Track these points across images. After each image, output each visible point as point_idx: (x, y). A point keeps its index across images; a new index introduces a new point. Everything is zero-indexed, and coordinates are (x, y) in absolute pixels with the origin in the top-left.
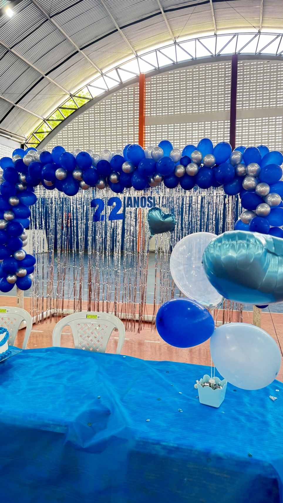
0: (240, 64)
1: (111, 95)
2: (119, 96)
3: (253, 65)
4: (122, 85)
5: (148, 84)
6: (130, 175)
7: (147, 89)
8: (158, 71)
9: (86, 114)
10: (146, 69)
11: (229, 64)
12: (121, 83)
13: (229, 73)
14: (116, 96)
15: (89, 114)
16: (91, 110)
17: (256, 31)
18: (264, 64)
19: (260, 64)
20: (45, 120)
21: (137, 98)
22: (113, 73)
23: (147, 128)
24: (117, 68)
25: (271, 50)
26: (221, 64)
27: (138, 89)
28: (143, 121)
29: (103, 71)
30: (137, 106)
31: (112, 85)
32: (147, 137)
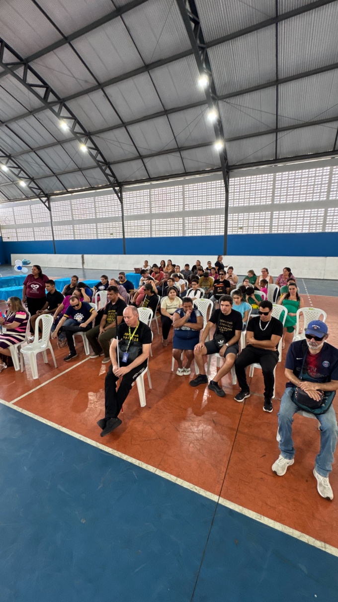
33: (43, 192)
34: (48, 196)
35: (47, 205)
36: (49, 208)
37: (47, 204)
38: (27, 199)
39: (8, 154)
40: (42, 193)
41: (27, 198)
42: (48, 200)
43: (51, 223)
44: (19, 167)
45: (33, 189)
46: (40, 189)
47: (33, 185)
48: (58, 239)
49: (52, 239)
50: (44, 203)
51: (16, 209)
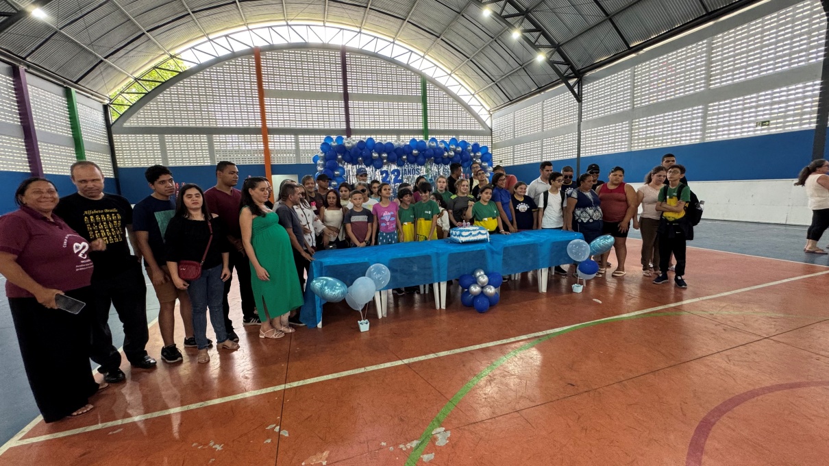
0: (348, 55)
1: (222, 63)
2: (232, 65)
3: (358, 58)
4: (234, 56)
5: (263, 59)
7: (263, 63)
8: (272, 48)
9: (194, 79)
10: (260, 44)
11: (338, 54)
12: (233, 52)
13: (339, 61)
14: (229, 65)
15: (197, 79)
16: (200, 75)
17: (358, 30)
18: (366, 58)
19: (363, 58)
20: (137, 80)
21: (254, 70)
22: (223, 41)
23: (267, 100)
24: (226, 36)
25: (370, 48)
26: (332, 53)
27: (253, 62)
28: (262, 93)
29: (211, 37)
30: (254, 79)
31: (223, 53)
32: (267, 109)
33: (572, 68)
34: (580, 75)
35: (577, 92)
36: (579, 97)
37: (576, 90)
38: (539, 92)
39: (524, 9)
40: (570, 71)
41: (541, 89)
42: (580, 83)
43: (579, 126)
44: (538, 29)
45: (556, 65)
46: (567, 62)
47: (557, 57)
48: (587, 155)
49: (575, 156)
50: (571, 88)
51: (518, 114)
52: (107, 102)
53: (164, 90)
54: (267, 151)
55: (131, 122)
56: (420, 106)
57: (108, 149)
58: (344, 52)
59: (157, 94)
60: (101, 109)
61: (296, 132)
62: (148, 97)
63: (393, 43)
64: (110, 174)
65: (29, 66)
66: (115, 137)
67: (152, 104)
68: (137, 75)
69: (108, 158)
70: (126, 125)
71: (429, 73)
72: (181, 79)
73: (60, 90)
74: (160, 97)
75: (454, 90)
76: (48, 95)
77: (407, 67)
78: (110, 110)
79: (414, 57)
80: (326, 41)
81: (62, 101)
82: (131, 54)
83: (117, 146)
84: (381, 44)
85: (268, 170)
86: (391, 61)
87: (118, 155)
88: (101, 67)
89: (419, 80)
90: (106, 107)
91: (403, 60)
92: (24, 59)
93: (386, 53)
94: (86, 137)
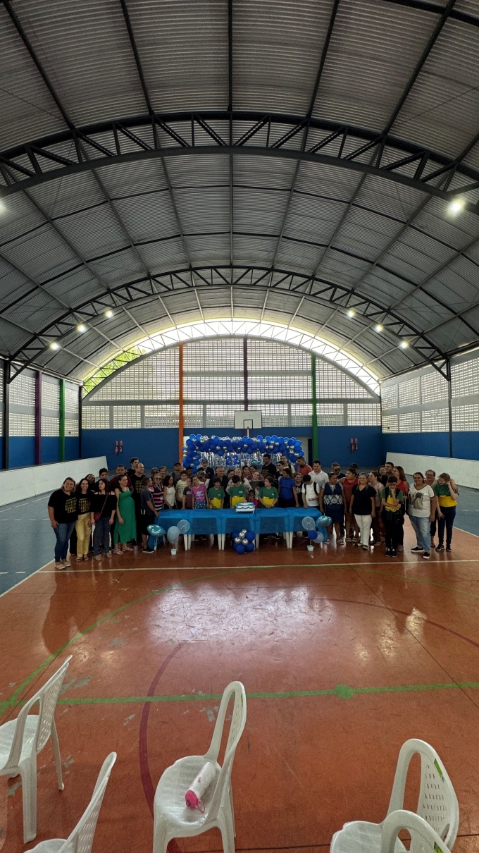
0: (249, 341)
1: (156, 354)
2: (163, 355)
3: (257, 343)
4: (165, 348)
5: (185, 349)
6: (247, 448)
7: (184, 352)
8: (192, 341)
10: (183, 338)
11: (242, 341)
12: (165, 346)
13: (242, 346)
14: (161, 355)
15: (139, 366)
16: (141, 363)
17: (259, 321)
18: (263, 343)
19: (261, 343)
20: (101, 369)
21: (177, 358)
22: (158, 338)
23: (185, 379)
24: (161, 335)
25: (268, 335)
26: (237, 340)
27: (177, 351)
28: (182, 374)
29: (151, 336)
30: (177, 363)
31: (158, 346)
32: (185, 385)
33: (438, 351)
34: (447, 357)
39: (386, 308)
41: (417, 366)
42: (447, 364)
44: (401, 322)
45: (420, 350)
48: (458, 430)
49: (448, 430)
50: (439, 369)
51: (401, 385)
52: (82, 384)
53: (117, 374)
54: (181, 417)
55: (94, 398)
56: (310, 378)
57: (78, 416)
58: (245, 338)
59: (113, 378)
60: (78, 389)
61: (204, 403)
62: (107, 379)
63: (288, 328)
64: (76, 434)
65: (44, 371)
66: (84, 408)
67: (108, 385)
68: (101, 366)
69: (77, 422)
70: (91, 399)
71: (319, 351)
72: (128, 367)
73: (56, 381)
74: (114, 380)
75: (343, 364)
76: (51, 385)
77: (299, 347)
78: (83, 389)
79: (306, 338)
80: (232, 333)
81: (57, 388)
82: (100, 354)
83: (83, 414)
84: (277, 330)
85: (181, 432)
86: (285, 343)
87: (83, 420)
88: (82, 364)
89: (310, 357)
90: (80, 388)
91: (296, 342)
92: (43, 367)
93: (281, 337)
94: (67, 410)
